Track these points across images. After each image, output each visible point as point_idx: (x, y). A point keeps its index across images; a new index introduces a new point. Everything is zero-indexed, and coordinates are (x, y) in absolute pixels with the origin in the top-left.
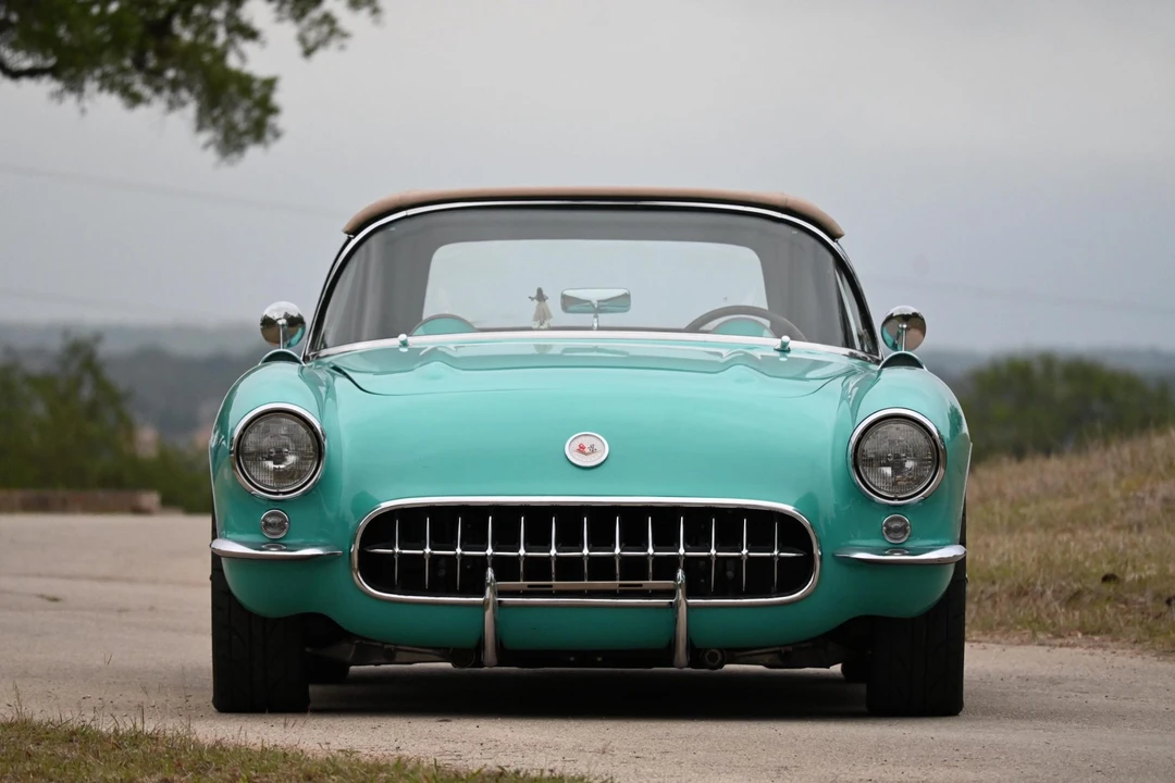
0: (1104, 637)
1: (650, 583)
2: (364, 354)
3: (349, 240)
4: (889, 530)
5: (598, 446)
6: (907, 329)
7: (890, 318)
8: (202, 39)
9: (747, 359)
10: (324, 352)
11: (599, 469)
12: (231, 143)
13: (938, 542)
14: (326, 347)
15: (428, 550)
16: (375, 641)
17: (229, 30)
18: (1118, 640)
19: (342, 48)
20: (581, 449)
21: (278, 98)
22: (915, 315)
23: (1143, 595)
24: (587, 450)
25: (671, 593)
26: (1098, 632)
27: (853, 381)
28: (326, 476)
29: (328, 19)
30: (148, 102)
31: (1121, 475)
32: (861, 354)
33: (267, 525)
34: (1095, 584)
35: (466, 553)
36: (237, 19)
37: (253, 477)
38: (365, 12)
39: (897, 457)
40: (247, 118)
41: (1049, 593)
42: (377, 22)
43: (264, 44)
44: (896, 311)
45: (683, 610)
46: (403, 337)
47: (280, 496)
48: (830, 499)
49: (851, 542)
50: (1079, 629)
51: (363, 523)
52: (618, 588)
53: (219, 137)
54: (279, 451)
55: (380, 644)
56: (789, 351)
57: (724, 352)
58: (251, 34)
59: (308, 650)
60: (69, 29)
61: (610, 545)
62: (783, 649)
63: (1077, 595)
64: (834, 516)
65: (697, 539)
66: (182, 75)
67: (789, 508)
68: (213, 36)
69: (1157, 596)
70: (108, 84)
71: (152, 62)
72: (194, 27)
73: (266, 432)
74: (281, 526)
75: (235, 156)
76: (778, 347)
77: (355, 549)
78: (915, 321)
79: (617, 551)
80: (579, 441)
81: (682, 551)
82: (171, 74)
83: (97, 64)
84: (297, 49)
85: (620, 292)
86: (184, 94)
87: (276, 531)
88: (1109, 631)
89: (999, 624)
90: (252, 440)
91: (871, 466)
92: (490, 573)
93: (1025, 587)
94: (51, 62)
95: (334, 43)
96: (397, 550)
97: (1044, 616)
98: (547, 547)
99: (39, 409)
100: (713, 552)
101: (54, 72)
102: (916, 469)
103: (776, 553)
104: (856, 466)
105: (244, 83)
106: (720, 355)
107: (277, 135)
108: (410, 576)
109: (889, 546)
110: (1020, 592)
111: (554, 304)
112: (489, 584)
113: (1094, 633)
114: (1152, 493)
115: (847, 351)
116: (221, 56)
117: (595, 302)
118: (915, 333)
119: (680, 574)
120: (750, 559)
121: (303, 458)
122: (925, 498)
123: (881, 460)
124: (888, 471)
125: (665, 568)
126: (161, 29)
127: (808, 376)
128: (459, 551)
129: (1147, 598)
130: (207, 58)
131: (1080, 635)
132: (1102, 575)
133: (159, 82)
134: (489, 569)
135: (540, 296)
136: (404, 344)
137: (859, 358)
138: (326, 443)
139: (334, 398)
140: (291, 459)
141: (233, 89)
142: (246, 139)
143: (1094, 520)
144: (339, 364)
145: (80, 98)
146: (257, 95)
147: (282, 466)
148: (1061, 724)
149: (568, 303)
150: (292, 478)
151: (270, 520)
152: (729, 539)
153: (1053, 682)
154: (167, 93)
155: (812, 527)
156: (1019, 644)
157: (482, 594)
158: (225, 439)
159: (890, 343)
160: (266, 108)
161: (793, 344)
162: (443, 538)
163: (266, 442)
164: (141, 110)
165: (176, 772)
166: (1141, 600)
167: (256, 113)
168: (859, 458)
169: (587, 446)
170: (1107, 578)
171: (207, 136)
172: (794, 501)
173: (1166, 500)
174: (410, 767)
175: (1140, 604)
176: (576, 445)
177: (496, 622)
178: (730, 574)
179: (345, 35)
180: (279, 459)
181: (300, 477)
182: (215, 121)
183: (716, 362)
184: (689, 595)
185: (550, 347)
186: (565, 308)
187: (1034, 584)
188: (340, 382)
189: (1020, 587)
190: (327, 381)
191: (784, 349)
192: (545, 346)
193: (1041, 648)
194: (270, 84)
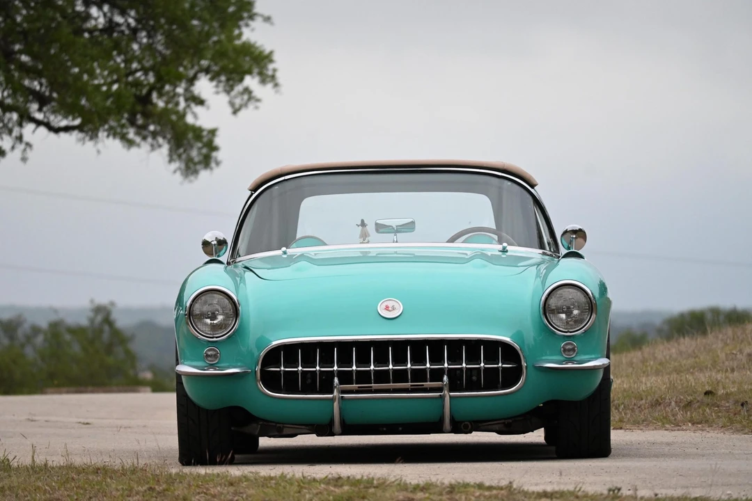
0: (704, 425)
1: (428, 384)
2: (262, 259)
3: (252, 194)
4: (565, 350)
5: (396, 306)
6: (576, 238)
7: (566, 232)
8: (170, 106)
9: (483, 256)
10: (238, 259)
11: (397, 319)
12: (190, 169)
13: (593, 356)
14: (239, 256)
15: (300, 368)
16: (271, 422)
17: (186, 100)
18: (712, 426)
19: (257, 108)
20: (387, 308)
21: (218, 141)
22: (580, 230)
23: (728, 402)
24: (390, 309)
25: (440, 389)
26: (700, 423)
27: (543, 267)
28: (240, 326)
29: (247, 91)
30: (139, 145)
31: (726, 344)
32: (549, 253)
33: (207, 356)
34: (701, 397)
35: (322, 369)
36: (191, 92)
37: (199, 329)
38: (270, 86)
39: (568, 308)
40: (200, 154)
41: (673, 403)
42: (277, 92)
43: (208, 108)
44: (569, 228)
45: (447, 399)
46: (284, 249)
47: (215, 339)
48: (530, 334)
49: (544, 358)
50: (690, 421)
51: (263, 354)
52: (409, 387)
53: (183, 166)
54: (213, 313)
55: (274, 424)
56: (507, 251)
57: (469, 253)
58: (200, 102)
59: (233, 428)
60: (87, 100)
61: (405, 363)
62: (506, 421)
63: (689, 404)
64: (533, 343)
65: (455, 358)
66: (158, 128)
67: (507, 339)
68: (177, 104)
69: (736, 402)
70: (113, 132)
71: (140, 121)
72: (165, 98)
73: (205, 302)
74: (215, 356)
75: (192, 178)
76: (501, 249)
77: (258, 368)
78: (580, 234)
79: (409, 366)
80: (386, 304)
81: (446, 365)
82: (152, 128)
83: (106, 122)
84: (229, 110)
85: (410, 220)
86: (160, 140)
87: (212, 360)
88: (707, 421)
89: (643, 421)
90: (197, 308)
91: (553, 313)
92: (336, 380)
93: (660, 400)
94: (77, 122)
95: (251, 106)
96: (282, 368)
97: (670, 414)
98: (368, 363)
99: (76, 349)
100: (464, 365)
101: (80, 128)
102: (580, 314)
103: (500, 365)
104: (545, 314)
105: (197, 132)
106: (466, 254)
107: (218, 163)
108: (290, 383)
109: (565, 359)
110: (657, 403)
111: (371, 228)
112: (335, 387)
113: (698, 423)
114: (741, 351)
115: (541, 251)
116: (182, 116)
117: (394, 226)
118: (580, 240)
119: (445, 378)
120: (485, 368)
121: (227, 317)
122: (585, 331)
123: (559, 310)
124: (563, 316)
125: (436, 375)
126: (146, 100)
127: (519, 265)
128: (318, 368)
129: (730, 404)
130: (174, 117)
131: (690, 424)
132: (705, 391)
133: (145, 133)
134: (336, 378)
135: (363, 224)
136: (285, 253)
137: (548, 255)
138: (240, 308)
139: (245, 284)
140: (220, 318)
141: (190, 135)
142: (198, 167)
143: (706, 368)
144: (247, 265)
145: (96, 143)
146: (205, 140)
147: (215, 322)
148: (667, 459)
149: (380, 228)
150: (221, 328)
151: (209, 353)
152: (474, 358)
153: (668, 444)
154: (150, 140)
155: (521, 350)
156: (653, 430)
157: (332, 392)
158: (182, 309)
159: (566, 247)
160: (212, 148)
161: (509, 248)
162: (309, 361)
163: (205, 308)
164: (134, 150)
165: (157, 485)
166: (727, 405)
167: (204, 151)
168: (546, 309)
169: (390, 306)
170: (707, 393)
171: (176, 165)
172: (511, 334)
173: (749, 355)
174: (288, 476)
175: (727, 407)
176: (384, 306)
177: (340, 409)
178: (474, 378)
179: (258, 100)
180: (213, 317)
181: (226, 328)
182: (180, 156)
183: (464, 258)
184: (451, 390)
185: (370, 252)
186: (377, 231)
187: (665, 399)
188: (248, 274)
189: (657, 400)
190: (240, 273)
191: (504, 251)
192: (366, 252)
193: (666, 431)
194: (213, 132)
